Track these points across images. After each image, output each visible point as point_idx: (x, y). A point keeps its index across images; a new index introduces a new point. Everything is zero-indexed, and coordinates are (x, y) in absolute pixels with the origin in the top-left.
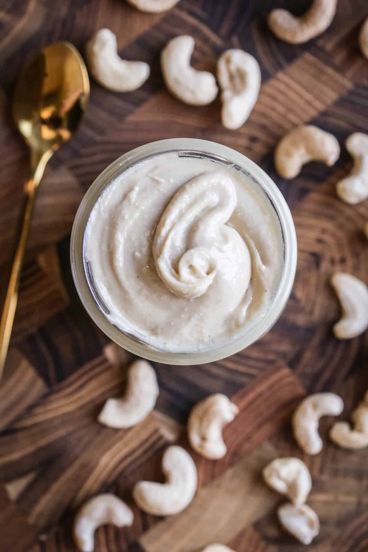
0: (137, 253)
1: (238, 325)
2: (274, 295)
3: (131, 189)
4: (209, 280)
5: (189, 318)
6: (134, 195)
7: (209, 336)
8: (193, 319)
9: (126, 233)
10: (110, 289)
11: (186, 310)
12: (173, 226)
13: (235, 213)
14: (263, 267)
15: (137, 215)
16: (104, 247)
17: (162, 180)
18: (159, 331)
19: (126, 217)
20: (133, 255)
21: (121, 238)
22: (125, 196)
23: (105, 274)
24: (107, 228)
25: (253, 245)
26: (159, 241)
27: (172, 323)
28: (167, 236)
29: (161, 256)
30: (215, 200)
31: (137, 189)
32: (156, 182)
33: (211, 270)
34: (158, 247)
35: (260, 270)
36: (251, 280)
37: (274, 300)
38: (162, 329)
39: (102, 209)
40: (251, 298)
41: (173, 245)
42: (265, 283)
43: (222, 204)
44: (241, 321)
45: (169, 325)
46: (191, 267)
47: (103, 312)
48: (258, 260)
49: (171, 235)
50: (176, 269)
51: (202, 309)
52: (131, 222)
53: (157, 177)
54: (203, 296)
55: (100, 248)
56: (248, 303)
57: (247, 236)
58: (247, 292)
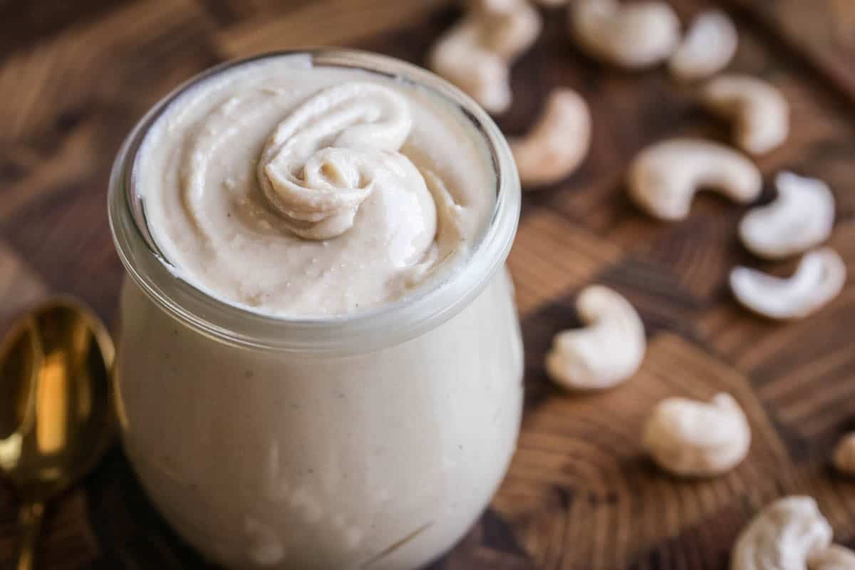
0: (228, 181)
1: (410, 285)
3: (225, 100)
4: (361, 195)
5: (321, 275)
6: (229, 108)
7: (357, 305)
8: (327, 275)
9: (211, 154)
10: (176, 238)
11: (315, 260)
12: (297, 132)
13: (409, 138)
14: (458, 208)
15: (232, 131)
16: (172, 177)
17: (281, 91)
18: (263, 298)
19: (214, 132)
20: (224, 186)
21: (202, 161)
22: (215, 110)
23: (168, 213)
24: (178, 151)
25: (439, 184)
27: (289, 284)
28: (285, 143)
29: (273, 161)
30: (374, 113)
31: (235, 102)
32: (268, 94)
33: (363, 184)
34: (267, 158)
35: (452, 211)
36: (436, 238)
37: (478, 249)
38: (268, 296)
39: (172, 127)
40: (436, 257)
41: (295, 154)
42: (462, 229)
43: (384, 120)
44: (416, 279)
45: (282, 288)
46: (326, 171)
47: (161, 260)
48: (449, 201)
49: (293, 141)
50: (299, 175)
51: (345, 256)
52: (222, 140)
53: (271, 88)
54: (348, 232)
55: (164, 180)
56: (430, 262)
57: (430, 173)
58: (427, 253)
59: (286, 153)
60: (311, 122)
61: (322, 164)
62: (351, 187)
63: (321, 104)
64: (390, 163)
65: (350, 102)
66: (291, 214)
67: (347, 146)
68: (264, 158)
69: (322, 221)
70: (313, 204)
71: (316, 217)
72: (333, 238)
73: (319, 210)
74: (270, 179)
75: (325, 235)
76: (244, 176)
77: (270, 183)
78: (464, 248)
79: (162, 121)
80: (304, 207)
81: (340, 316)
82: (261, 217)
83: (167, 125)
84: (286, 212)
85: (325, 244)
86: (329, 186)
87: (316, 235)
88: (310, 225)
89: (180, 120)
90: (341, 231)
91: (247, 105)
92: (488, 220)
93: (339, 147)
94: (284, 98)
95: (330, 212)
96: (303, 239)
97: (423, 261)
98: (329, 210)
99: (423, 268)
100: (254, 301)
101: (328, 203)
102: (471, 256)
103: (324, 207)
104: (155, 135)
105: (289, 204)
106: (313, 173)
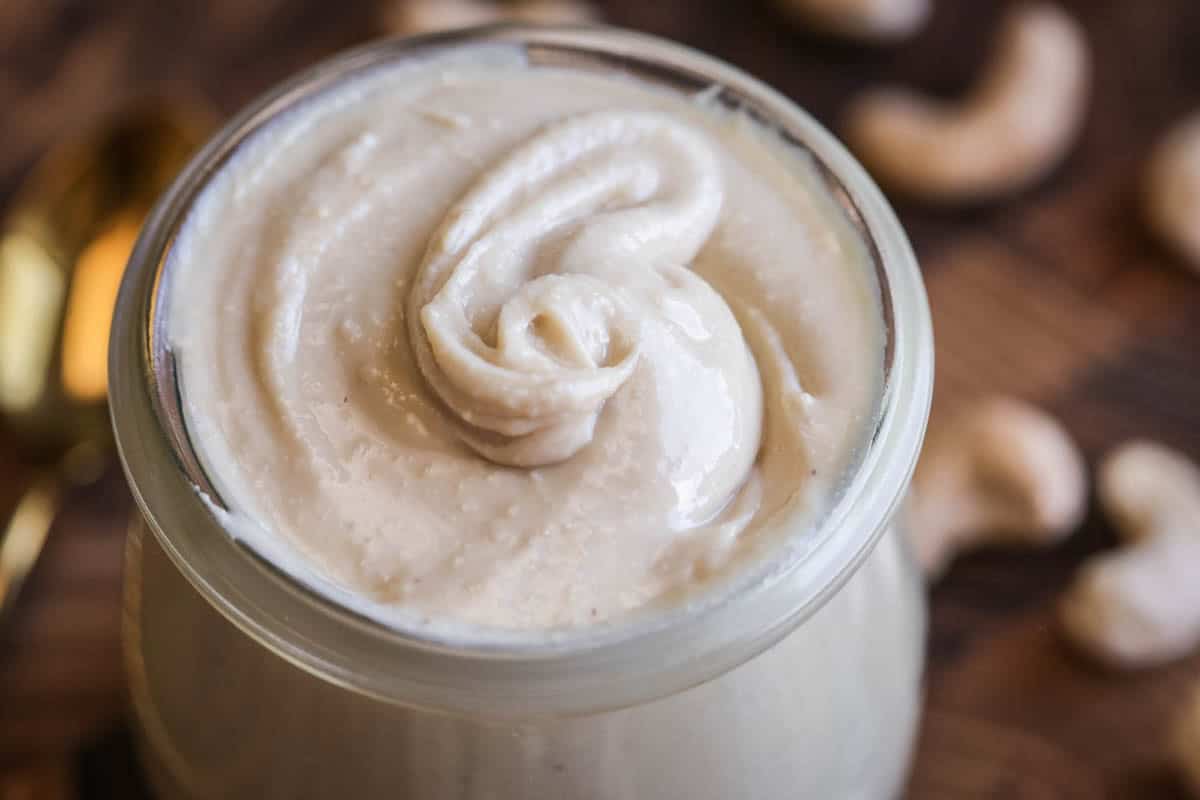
0: (348, 324)
1: (702, 573)
2: (843, 482)
3: (350, 138)
4: (608, 381)
5: (524, 542)
6: (356, 157)
7: (594, 612)
8: (536, 542)
9: (316, 260)
10: (239, 442)
11: (514, 511)
12: (488, 228)
13: (717, 235)
14: (808, 400)
15: (362, 210)
16: (235, 308)
17: (463, 121)
18: (408, 588)
19: (324, 212)
20: (339, 335)
21: (297, 275)
22: (329, 158)
23: (225, 390)
24: (251, 251)
25: (772, 340)
26: (433, 270)
27: (459, 561)
28: (464, 252)
29: (437, 297)
30: (647, 180)
31: (370, 141)
32: (438, 125)
33: (616, 353)
34: (427, 284)
35: (797, 407)
36: (760, 458)
37: (841, 498)
38: (417, 581)
39: (241, 193)
40: (758, 506)
41: (481, 276)
42: (813, 452)
43: (668, 196)
44: (716, 560)
45: (445, 568)
46: (543, 327)
47: (206, 498)
48: (790, 383)
49: (480, 249)
50: (488, 335)
51: (576, 503)
52: (339, 229)
53: (443, 112)
54: (583, 456)
55: (220, 311)
56: (745, 518)
57: (753, 313)
58: (741, 491)
59: (464, 276)
60: (520, 203)
61: (534, 315)
62: (593, 364)
63: (541, 160)
64: (673, 303)
65: (600, 158)
66: (467, 416)
67: (587, 270)
68: (421, 281)
69: (530, 435)
70: (511, 402)
71: (516, 428)
72: (552, 465)
73: (523, 416)
74: (431, 340)
75: (534, 461)
76: (379, 319)
77: (429, 345)
78: (813, 493)
79: (222, 178)
80: (495, 408)
81: (558, 637)
82: (410, 407)
83: (233, 188)
84: (459, 410)
85: (535, 475)
86: (547, 363)
87: (517, 460)
88: (506, 440)
89: (257, 178)
90: (567, 451)
91: (394, 150)
92: (868, 429)
93: (571, 271)
94: (470, 139)
95: (548, 419)
96: (492, 464)
97: (730, 512)
98: (541, 417)
99: (731, 531)
100: (387, 590)
101: (543, 404)
102: (828, 514)
103: (535, 412)
104: (207, 211)
105: (464, 395)
106: (516, 331)
